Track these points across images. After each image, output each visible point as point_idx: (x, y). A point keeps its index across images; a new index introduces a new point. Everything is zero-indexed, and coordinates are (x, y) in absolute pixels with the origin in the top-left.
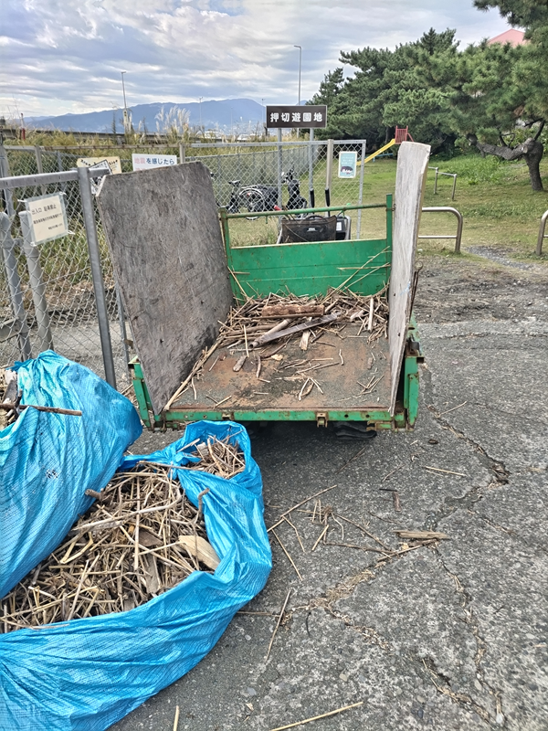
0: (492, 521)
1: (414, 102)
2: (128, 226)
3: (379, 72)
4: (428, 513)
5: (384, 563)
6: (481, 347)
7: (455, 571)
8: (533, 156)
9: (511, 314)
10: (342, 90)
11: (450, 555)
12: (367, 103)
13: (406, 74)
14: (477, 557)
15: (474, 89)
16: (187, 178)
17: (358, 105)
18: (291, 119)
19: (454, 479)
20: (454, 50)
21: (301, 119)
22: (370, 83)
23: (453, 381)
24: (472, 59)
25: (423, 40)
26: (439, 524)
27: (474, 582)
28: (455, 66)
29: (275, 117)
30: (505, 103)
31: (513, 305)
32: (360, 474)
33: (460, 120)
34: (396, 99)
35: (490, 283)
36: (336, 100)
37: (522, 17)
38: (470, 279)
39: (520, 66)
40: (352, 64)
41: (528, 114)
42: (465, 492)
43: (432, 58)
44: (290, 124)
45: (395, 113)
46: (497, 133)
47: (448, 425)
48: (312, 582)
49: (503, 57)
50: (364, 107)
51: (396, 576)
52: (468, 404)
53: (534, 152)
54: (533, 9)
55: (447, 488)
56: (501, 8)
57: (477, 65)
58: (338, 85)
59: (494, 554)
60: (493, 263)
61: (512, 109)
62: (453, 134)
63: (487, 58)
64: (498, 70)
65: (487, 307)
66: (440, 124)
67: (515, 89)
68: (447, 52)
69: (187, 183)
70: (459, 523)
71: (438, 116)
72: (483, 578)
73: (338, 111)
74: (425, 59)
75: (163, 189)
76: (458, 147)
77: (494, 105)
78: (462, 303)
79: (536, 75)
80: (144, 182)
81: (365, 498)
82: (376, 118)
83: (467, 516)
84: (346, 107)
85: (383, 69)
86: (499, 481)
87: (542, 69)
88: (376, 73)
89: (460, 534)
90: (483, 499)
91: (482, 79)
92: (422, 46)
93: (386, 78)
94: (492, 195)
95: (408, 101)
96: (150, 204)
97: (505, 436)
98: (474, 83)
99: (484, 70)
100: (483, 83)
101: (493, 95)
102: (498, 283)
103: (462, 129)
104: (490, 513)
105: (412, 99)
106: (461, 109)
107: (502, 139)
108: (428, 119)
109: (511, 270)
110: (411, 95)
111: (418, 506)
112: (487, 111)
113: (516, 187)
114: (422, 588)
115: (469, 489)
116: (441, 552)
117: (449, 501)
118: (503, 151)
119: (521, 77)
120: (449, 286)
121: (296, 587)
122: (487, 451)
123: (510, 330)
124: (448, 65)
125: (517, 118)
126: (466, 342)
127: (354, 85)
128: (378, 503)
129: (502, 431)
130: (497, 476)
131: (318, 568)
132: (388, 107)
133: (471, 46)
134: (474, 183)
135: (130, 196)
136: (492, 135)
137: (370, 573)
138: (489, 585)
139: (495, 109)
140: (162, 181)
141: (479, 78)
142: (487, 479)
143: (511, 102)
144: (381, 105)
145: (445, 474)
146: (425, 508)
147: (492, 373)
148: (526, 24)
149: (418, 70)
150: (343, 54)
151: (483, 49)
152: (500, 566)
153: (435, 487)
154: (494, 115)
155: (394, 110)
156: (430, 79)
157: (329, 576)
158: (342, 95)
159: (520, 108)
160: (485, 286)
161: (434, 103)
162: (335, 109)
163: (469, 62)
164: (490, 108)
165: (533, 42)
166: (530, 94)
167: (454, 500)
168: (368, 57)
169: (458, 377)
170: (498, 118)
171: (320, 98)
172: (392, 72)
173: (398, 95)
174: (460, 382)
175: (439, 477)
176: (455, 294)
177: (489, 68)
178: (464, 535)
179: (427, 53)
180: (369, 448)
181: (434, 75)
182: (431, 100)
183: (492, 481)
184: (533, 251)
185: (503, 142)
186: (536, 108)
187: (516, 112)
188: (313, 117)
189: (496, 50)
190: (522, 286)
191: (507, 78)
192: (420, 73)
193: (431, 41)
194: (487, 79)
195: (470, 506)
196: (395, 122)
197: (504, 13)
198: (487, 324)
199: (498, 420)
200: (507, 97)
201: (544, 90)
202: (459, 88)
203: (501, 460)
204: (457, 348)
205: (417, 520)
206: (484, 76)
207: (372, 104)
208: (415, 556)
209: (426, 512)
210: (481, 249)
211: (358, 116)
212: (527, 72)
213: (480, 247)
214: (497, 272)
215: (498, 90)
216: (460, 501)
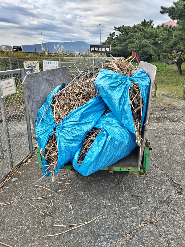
0: (177, 212)
1: (139, 44)
2: (35, 93)
3: (127, 33)
4: (152, 207)
5: (135, 231)
6: (166, 134)
7: (164, 236)
8: (179, 63)
9: (176, 120)
10: (114, 39)
11: (161, 228)
12: (123, 44)
13: (136, 34)
14: (172, 229)
15: (160, 40)
16: (61, 73)
17: (120, 44)
18: (98, 50)
19: (161, 191)
20: (152, 27)
21: (102, 50)
22: (124, 37)
23: (157, 148)
24: (159, 30)
25: (142, 23)
26: (156, 213)
27: (172, 242)
28: (153, 32)
29: (93, 49)
30: (170, 45)
31: (176, 117)
32: (124, 188)
33: (154, 50)
34: (133, 42)
35: (167, 108)
36: (112, 42)
37: (176, 17)
38: (160, 107)
39: (175, 33)
40: (118, 31)
41: (178, 49)
42: (165, 198)
43: (145, 30)
44: (98, 52)
45: (132, 47)
46: (167, 55)
47: (157, 167)
48: (106, 240)
49: (169, 30)
50: (122, 45)
51: (141, 238)
52: (164, 158)
53: (179, 62)
54: (180, 14)
55: (159, 196)
56: (169, 14)
57: (160, 32)
58: (113, 37)
59: (179, 228)
60: (167, 101)
61: (172, 47)
62: (151, 54)
63: (164, 30)
64: (168, 34)
65: (167, 117)
66: (147, 51)
67: (173, 40)
68: (150, 28)
69: (60, 75)
70: (164, 212)
71: (147, 48)
72: (176, 240)
73: (113, 46)
74: (143, 30)
75: (51, 78)
76: (153, 59)
77: (166, 45)
78: (158, 116)
79: (181, 36)
80: (43, 76)
81: (127, 199)
82: (126, 49)
83: (167, 209)
84: (116, 45)
85: (128, 32)
86: (178, 193)
87: (183, 34)
88: (126, 34)
89: (165, 218)
90: (173, 201)
91: (162, 37)
92: (141, 25)
93: (129, 36)
94: (165, 76)
95: (137, 43)
96: (45, 84)
97: (179, 172)
98: (160, 38)
99: (163, 34)
100: (163, 38)
101: (166, 42)
102: (170, 108)
103: (155, 53)
104: (176, 208)
105: (138, 42)
106: (155, 47)
107: (168, 57)
108: (143, 49)
109: (174, 104)
110: (138, 41)
111: (148, 204)
112: (164, 48)
113: (173, 73)
114: (151, 244)
115: (167, 196)
116: (158, 226)
117: (160, 202)
118: (169, 61)
119: (176, 37)
120: (153, 109)
121: (100, 242)
122: (173, 179)
123: (176, 127)
124: (151, 32)
125: (174, 50)
126: (161, 131)
127: (119, 38)
128: (132, 202)
129: (177, 170)
130: (177, 190)
131: (109, 233)
132: (130, 45)
133: (158, 26)
134: (159, 71)
135: (37, 82)
136: (165, 56)
137: (130, 236)
138: (178, 243)
139: (166, 47)
140: (51, 75)
141: (161, 36)
142: (174, 192)
143: (172, 45)
144: (127, 44)
145: (157, 189)
146: (150, 205)
147: (171, 145)
148: (177, 19)
149: (140, 33)
150: (115, 27)
151: (162, 27)
152: (182, 234)
153: (154, 195)
154: (166, 49)
155: (132, 46)
156: (145, 36)
157: (113, 237)
158: (115, 41)
159: (175, 47)
160: (165, 110)
161: (146, 44)
162: (112, 45)
163: (158, 31)
164: (165, 46)
165: (180, 25)
166: (178, 42)
167: (162, 201)
168: (123, 28)
169: (159, 146)
170: (167, 50)
171: (107, 41)
172: (131, 34)
173: (133, 41)
174: (160, 148)
175: (155, 191)
176: (155, 112)
177: (164, 33)
178: (166, 218)
179: (144, 28)
180: (127, 176)
181: (146, 35)
182: (144, 43)
183: (175, 193)
184: (181, 96)
185: (169, 58)
186: (180, 47)
187: (173, 48)
188: (106, 49)
189: (167, 27)
190: (179, 110)
191: (171, 37)
192: (141, 34)
193: (144, 24)
194: (164, 37)
195: (168, 204)
196: (132, 50)
197: (170, 15)
198: (168, 124)
199: (176, 165)
200: (171, 43)
201: (183, 41)
202: (154, 40)
203: (178, 183)
204: (158, 134)
205: (148, 211)
206: (163, 36)
207: (124, 44)
208: (148, 228)
209: (151, 207)
210: (163, 95)
211: (120, 48)
212: (178, 35)
213: (163, 94)
214: (170, 104)
215: (167, 41)
216: (164, 202)
